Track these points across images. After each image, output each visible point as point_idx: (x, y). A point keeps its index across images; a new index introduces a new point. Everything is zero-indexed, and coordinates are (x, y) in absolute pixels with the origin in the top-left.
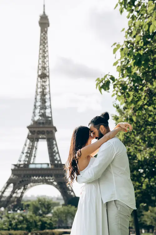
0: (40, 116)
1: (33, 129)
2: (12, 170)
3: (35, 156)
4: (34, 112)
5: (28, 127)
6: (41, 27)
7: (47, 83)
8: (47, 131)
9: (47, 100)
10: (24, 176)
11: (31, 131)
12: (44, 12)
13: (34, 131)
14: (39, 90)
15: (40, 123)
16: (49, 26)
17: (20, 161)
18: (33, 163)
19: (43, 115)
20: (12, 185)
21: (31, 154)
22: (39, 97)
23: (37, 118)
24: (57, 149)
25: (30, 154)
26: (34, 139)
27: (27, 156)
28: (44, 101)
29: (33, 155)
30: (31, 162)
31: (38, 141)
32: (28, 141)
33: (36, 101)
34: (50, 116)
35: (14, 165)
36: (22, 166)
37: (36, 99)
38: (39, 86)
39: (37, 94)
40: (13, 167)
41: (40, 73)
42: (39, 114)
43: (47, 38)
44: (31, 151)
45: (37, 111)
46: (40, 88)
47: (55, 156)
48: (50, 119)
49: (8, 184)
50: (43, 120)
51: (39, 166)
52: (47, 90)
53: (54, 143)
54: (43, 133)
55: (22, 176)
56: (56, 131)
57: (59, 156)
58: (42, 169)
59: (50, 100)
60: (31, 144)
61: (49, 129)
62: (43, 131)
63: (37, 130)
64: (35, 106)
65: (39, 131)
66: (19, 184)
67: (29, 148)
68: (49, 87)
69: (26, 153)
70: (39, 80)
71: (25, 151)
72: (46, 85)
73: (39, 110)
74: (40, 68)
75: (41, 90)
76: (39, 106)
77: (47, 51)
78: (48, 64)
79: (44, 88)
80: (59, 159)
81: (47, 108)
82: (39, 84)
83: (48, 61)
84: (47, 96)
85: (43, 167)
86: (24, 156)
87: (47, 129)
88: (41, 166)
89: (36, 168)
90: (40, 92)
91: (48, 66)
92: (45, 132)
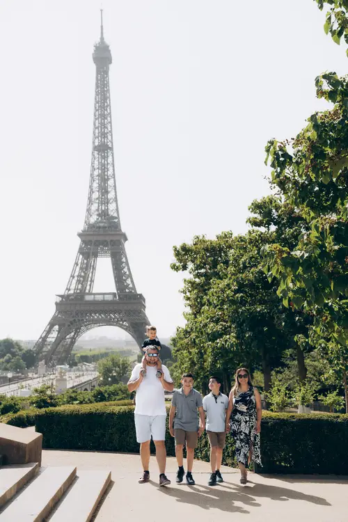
0: (98, 215)
1: (88, 238)
2: (56, 304)
3: (92, 281)
4: (88, 210)
5: (80, 235)
6: (97, 65)
7: (110, 160)
8: (111, 241)
9: (109, 190)
10: (77, 314)
11: (83, 241)
12: (102, 38)
13: (90, 241)
14: (96, 173)
15: (99, 227)
16: (111, 63)
17: (69, 290)
18: (90, 294)
19: (104, 214)
20: (56, 327)
22: (95, 185)
23: (93, 219)
24: (129, 269)
25: (84, 277)
26: (91, 254)
27: (79, 281)
28: (104, 190)
29: (89, 279)
30: (87, 291)
31: (96, 256)
32: (81, 256)
33: (92, 192)
34: (115, 215)
35: (59, 296)
36: (72, 297)
37: (91, 187)
38: (96, 166)
39: (93, 180)
40: (59, 299)
41: (97, 144)
42: (96, 213)
43: (108, 82)
44: (84, 272)
45: (94, 207)
46: (98, 168)
47: (125, 280)
48: (116, 220)
49: (52, 325)
50: (105, 223)
51: (99, 298)
52: (110, 172)
53: (124, 260)
54: (105, 243)
55: (74, 314)
56: (126, 239)
57: (132, 281)
58: (104, 303)
59: (115, 189)
60: (85, 261)
61: (115, 238)
62: (106, 241)
63: (95, 238)
64: (90, 199)
65: (97, 241)
66: (69, 326)
67: (81, 268)
68: (113, 167)
69: (78, 276)
70: (96, 156)
71: (76, 274)
72: (108, 164)
73: (97, 205)
74: (97, 135)
75: (100, 172)
76: (97, 199)
77: (109, 106)
78: (111, 128)
79: (104, 168)
80: (131, 286)
81: (111, 201)
82: (96, 162)
83: (110, 122)
84: (111, 182)
85: (106, 299)
86: (74, 281)
87: (111, 238)
88: (104, 297)
89: (94, 301)
90: (98, 176)
91: (111, 132)
92: (107, 243)
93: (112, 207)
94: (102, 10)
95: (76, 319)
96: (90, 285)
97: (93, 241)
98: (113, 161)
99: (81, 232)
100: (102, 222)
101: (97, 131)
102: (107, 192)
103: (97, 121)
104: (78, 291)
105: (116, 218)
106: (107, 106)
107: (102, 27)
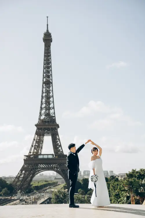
0: (45, 115)
1: (40, 127)
2: (24, 160)
3: (42, 148)
4: (40, 113)
6: (45, 43)
7: (51, 88)
8: (52, 128)
11: (38, 129)
12: (48, 30)
13: (41, 128)
14: (44, 95)
15: (45, 122)
16: (52, 42)
17: (31, 153)
18: (41, 154)
19: (48, 115)
20: (24, 172)
21: (38, 146)
22: (44, 100)
23: (43, 117)
24: (60, 142)
26: (42, 135)
27: (35, 148)
29: (40, 147)
30: (39, 153)
31: (44, 135)
32: (36, 136)
33: (42, 104)
34: (54, 115)
35: (26, 156)
36: (32, 156)
37: (42, 102)
38: (44, 91)
39: (42, 98)
40: (25, 158)
41: (44, 81)
43: (50, 51)
44: (38, 144)
47: (58, 148)
49: (21, 170)
50: (48, 119)
51: (46, 157)
52: (51, 94)
53: (58, 138)
54: (48, 129)
55: (33, 165)
56: (58, 127)
58: (48, 159)
59: (53, 103)
61: (53, 127)
62: (49, 128)
63: (43, 127)
64: (41, 107)
65: (45, 128)
67: (36, 141)
68: (53, 92)
69: (35, 146)
70: (44, 86)
71: (34, 145)
72: (50, 90)
73: (44, 110)
74: (45, 76)
75: (46, 94)
76: (45, 107)
77: (51, 62)
78: (52, 73)
79: (48, 92)
80: (61, 150)
81: (51, 108)
82: (44, 90)
83: (51, 70)
84: (51, 99)
85: (49, 157)
86: (33, 148)
87: (51, 127)
88: (48, 156)
89: (43, 158)
90: (45, 96)
91: (52, 75)
92: (50, 129)
93: (52, 111)
94: (47, 17)
95: (34, 168)
96: (41, 150)
97: (43, 128)
98: (52, 88)
99: (36, 124)
100: (47, 119)
101: (45, 75)
102: (49, 104)
103: (45, 70)
104: (35, 153)
105: (54, 117)
106: (50, 63)
107: (47, 25)
